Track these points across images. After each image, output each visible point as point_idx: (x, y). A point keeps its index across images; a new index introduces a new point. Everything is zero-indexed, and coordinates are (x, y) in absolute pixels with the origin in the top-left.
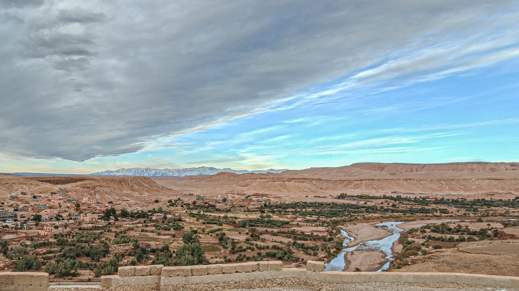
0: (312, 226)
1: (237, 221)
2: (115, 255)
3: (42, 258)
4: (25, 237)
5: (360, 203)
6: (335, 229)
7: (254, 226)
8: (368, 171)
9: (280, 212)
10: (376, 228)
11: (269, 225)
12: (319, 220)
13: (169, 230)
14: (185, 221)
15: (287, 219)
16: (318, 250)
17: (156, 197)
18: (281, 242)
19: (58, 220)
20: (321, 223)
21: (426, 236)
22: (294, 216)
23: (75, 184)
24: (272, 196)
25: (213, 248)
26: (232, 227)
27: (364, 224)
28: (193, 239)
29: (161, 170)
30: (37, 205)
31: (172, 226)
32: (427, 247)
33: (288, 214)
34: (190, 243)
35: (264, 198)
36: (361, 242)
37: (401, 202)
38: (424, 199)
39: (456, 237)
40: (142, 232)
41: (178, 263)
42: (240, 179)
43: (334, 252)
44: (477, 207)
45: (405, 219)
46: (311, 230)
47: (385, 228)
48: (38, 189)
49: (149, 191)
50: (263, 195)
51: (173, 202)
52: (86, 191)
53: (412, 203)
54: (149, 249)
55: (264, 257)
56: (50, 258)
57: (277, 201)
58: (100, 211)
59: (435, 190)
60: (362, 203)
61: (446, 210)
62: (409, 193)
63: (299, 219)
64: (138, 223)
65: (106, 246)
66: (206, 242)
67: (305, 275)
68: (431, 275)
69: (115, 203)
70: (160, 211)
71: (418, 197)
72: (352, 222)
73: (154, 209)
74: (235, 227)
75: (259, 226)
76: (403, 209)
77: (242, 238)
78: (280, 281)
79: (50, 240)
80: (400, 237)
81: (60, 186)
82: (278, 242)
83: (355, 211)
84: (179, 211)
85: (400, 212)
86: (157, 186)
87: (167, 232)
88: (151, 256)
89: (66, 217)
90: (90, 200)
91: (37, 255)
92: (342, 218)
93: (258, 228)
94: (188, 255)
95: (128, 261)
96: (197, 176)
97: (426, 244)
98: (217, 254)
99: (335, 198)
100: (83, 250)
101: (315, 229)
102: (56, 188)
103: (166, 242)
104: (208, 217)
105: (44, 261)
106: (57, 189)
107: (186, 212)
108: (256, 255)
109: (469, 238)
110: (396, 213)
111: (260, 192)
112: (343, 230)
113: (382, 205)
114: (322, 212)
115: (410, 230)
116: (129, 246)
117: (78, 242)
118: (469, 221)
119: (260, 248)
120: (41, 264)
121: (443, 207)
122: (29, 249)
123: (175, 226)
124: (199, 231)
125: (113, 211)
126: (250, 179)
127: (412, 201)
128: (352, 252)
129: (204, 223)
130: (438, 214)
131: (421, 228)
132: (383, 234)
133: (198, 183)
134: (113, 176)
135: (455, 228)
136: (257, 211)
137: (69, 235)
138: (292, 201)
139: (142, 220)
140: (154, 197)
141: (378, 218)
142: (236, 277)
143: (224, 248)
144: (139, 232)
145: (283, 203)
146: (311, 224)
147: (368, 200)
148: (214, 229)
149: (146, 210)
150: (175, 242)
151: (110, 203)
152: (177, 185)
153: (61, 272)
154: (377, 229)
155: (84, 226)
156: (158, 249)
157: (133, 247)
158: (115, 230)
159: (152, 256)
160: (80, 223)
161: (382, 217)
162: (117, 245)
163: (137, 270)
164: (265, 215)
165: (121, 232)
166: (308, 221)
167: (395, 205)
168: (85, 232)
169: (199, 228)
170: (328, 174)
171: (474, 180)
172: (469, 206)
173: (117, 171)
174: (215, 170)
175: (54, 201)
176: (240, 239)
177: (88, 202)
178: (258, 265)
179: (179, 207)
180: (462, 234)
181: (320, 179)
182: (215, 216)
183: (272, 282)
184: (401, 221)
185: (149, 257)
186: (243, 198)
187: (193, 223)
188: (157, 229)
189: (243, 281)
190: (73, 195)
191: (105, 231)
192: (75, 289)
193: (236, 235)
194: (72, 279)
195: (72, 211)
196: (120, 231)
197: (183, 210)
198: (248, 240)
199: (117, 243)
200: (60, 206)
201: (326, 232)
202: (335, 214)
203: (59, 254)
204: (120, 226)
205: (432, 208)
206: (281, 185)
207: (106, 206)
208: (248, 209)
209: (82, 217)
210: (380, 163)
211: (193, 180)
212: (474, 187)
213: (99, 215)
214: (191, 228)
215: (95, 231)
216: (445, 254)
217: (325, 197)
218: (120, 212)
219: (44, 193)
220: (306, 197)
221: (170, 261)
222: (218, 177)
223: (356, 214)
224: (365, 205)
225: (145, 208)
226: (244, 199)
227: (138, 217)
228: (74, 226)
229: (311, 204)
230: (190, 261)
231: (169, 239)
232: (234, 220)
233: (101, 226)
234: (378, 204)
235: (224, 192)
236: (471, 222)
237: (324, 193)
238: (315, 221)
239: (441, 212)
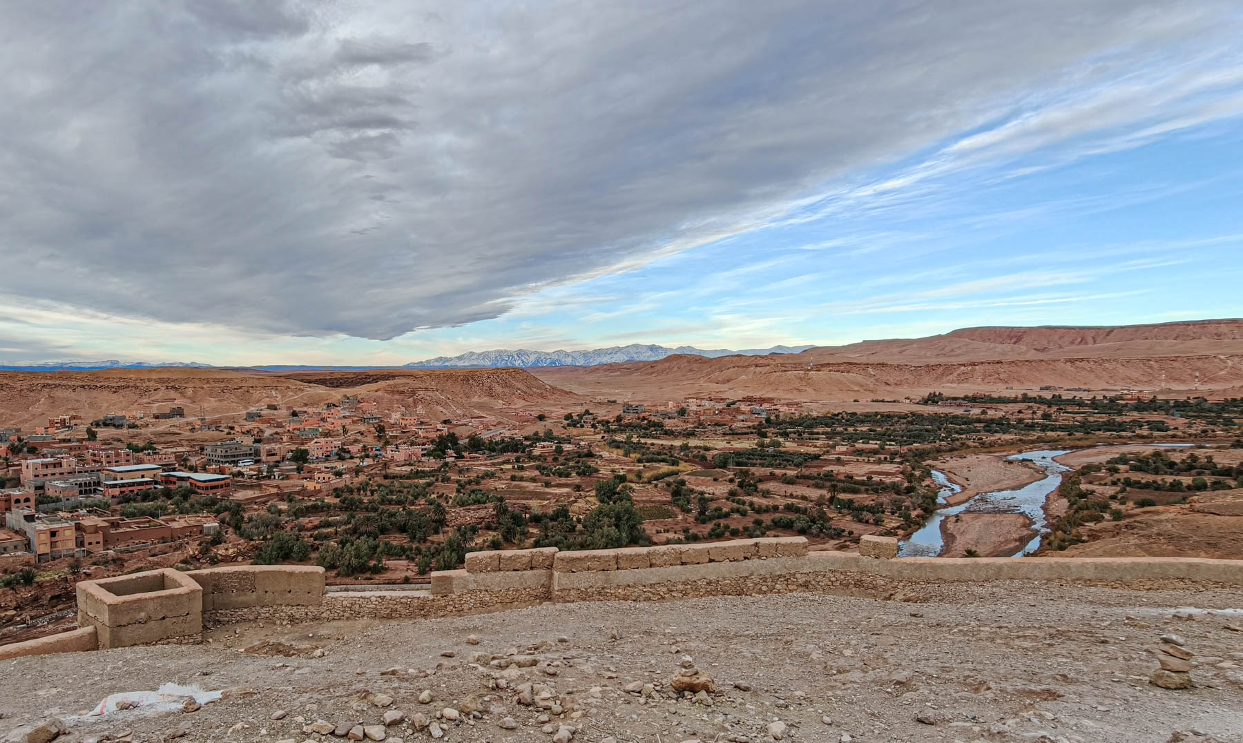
0: (869, 462)
1: (709, 455)
2: (459, 530)
3: (311, 536)
4: (277, 494)
5: (971, 413)
6: (919, 467)
7: (745, 464)
8: (987, 344)
9: (800, 435)
10: (1008, 466)
11: (778, 461)
12: (883, 449)
13: (568, 475)
14: (601, 456)
15: (816, 449)
16: (883, 512)
17: (539, 409)
18: (804, 498)
19: (341, 459)
20: (888, 457)
21: (1119, 480)
22: (831, 443)
23: (374, 386)
24: (783, 401)
25: (659, 512)
26: (699, 468)
27: (982, 457)
28: (619, 493)
29: (548, 354)
30: (299, 429)
31: (573, 467)
32: (1123, 503)
33: (818, 439)
34: (611, 503)
35: (766, 406)
36: (977, 494)
37: (1061, 409)
38: (1112, 400)
39: (1186, 480)
40: (512, 480)
41: (588, 543)
42: (713, 368)
43: (918, 516)
44: (1232, 415)
45: (1072, 443)
46: (867, 471)
47: (1030, 464)
48: (302, 397)
49: (526, 397)
50: (762, 401)
51: (576, 418)
52: (397, 400)
53: (1087, 410)
54: (528, 516)
55: (768, 528)
56: (327, 537)
57: (793, 411)
58: (425, 440)
59: (1137, 382)
60: (976, 411)
61: (1163, 423)
62: (1080, 390)
63: (840, 449)
64: (504, 463)
65: (440, 510)
66: (644, 499)
67: (857, 566)
68: (1133, 563)
69: (455, 422)
70: (549, 436)
71: (1099, 397)
72: (956, 453)
73: (536, 434)
74: (706, 467)
75: (756, 464)
76: (1066, 422)
77: (721, 489)
78: (804, 579)
79: (326, 501)
80: (1062, 484)
81: (344, 390)
82: (797, 497)
83: (961, 429)
84: (588, 437)
85: (1061, 428)
86: (542, 387)
87: (563, 480)
88: (531, 530)
89: (356, 453)
90: (406, 418)
91: (300, 530)
92: (933, 444)
93: (753, 469)
94: (608, 526)
95: (484, 541)
96: (622, 364)
97: (1120, 496)
98: (669, 523)
99: (918, 403)
100: (393, 519)
101: (876, 468)
102: (337, 394)
103: (562, 501)
104: (648, 448)
105: (316, 542)
106: (340, 397)
107: (603, 437)
108: (751, 525)
109: (1214, 483)
110: (1053, 431)
111: (757, 395)
112: (937, 470)
113: (1021, 415)
114: (889, 432)
115: (1084, 468)
116: (486, 510)
117: (383, 502)
118: (1215, 445)
119: (759, 511)
120: (309, 549)
121: (1155, 417)
122: (284, 518)
123: (579, 468)
124: (630, 476)
125: (453, 438)
126: (734, 367)
127: (1087, 405)
128: (957, 516)
129: (639, 461)
130: (1145, 433)
131: (1108, 462)
132: (1025, 477)
133: (626, 378)
134: (452, 368)
135: (1183, 461)
136: (752, 433)
137: (365, 490)
138: (824, 411)
139: (512, 456)
140: (534, 408)
141: (1011, 443)
142: (710, 571)
143: (683, 511)
144: (507, 480)
145: (806, 416)
146: (866, 459)
147: (989, 405)
148: (661, 471)
149: (519, 434)
150: (580, 500)
151: (445, 422)
152: (581, 384)
153: (349, 564)
154: (1012, 466)
155: (395, 470)
156: (545, 515)
157: (495, 513)
158: (458, 478)
159: (535, 531)
160: (386, 465)
161: (1020, 440)
162: (461, 509)
163: (504, 559)
164: (767, 441)
165: (470, 482)
166: (860, 452)
167: (1050, 416)
168: (396, 483)
169: (630, 471)
170: (901, 352)
171: (1222, 357)
172: (1212, 414)
173: (459, 358)
174: (660, 351)
175: (333, 421)
176: (717, 492)
177: (401, 421)
178: (756, 545)
179: (588, 429)
180: (1199, 474)
181: (883, 365)
182: (662, 445)
183: (787, 580)
184: (1064, 449)
185: (528, 531)
186: (721, 407)
187: (617, 461)
188: (542, 474)
189: (724, 579)
190: (371, 408)
191: (437, 480)
192: (379, 599)
193: (708, 484)
194: (372, 579)
195: (370, 440)
196: (466, 480)
197: (595, 433)
198: (732, 493)
199: (462, 504)
200: (345, 432)
201: (901, 476)
202: (918, 437)
203: (344, 527)
204: (468, 469)
205: (1131, 418)
206: (800, 378)
207: (438, 430)
208: (731, 430)
209: (389, 452)
210: (1012, 328)
211: (615, 371)
212: (1223, 372)
213: (424, 447)
214: (613, 471)
215: (416, 481)
216: (1163, 517)
217: (895, 401)
218: (467, 440)
219: (312, 404)
220: (855, 401)
221: (571, 540)
222: (667, 365)
223: (964, 436)
224: (982, 417)
225: (517, 431)
226: (724, 409)
227: (505, 450)
228: (373, 472)
229: (865, 416)
230: (612, 539)
231: (569, 495)
232: (702, 452)
233: (428, 469)
234: (1012, 414)
235: (680, 395)
236: (1218, 447)
237: (892, 392)
238: (875, 452)
239: (1151, 429)
